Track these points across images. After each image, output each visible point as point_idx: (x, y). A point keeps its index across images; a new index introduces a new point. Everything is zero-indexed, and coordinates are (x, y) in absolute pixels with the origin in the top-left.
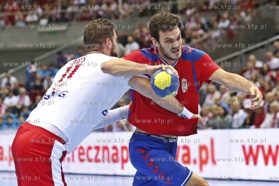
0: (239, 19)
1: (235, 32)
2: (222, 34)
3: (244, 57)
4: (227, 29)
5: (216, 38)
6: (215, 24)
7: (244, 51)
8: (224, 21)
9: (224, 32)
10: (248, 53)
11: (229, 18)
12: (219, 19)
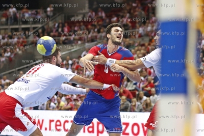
0: (15, 52)
1: (13, 59)
2: (6, 60)
3: (17, 72)
4: (9, 57)
5: (3, 61)
6: (3, 54)
7: (17, 69)
8: (8, 53)
9: (7, 59)
10: (19, 70)
11: (10, 51)
12: (5, 51)
